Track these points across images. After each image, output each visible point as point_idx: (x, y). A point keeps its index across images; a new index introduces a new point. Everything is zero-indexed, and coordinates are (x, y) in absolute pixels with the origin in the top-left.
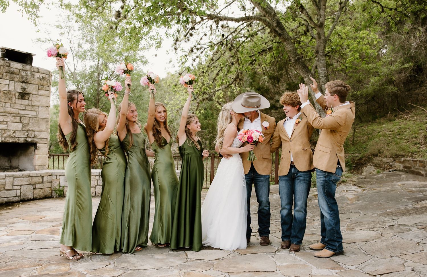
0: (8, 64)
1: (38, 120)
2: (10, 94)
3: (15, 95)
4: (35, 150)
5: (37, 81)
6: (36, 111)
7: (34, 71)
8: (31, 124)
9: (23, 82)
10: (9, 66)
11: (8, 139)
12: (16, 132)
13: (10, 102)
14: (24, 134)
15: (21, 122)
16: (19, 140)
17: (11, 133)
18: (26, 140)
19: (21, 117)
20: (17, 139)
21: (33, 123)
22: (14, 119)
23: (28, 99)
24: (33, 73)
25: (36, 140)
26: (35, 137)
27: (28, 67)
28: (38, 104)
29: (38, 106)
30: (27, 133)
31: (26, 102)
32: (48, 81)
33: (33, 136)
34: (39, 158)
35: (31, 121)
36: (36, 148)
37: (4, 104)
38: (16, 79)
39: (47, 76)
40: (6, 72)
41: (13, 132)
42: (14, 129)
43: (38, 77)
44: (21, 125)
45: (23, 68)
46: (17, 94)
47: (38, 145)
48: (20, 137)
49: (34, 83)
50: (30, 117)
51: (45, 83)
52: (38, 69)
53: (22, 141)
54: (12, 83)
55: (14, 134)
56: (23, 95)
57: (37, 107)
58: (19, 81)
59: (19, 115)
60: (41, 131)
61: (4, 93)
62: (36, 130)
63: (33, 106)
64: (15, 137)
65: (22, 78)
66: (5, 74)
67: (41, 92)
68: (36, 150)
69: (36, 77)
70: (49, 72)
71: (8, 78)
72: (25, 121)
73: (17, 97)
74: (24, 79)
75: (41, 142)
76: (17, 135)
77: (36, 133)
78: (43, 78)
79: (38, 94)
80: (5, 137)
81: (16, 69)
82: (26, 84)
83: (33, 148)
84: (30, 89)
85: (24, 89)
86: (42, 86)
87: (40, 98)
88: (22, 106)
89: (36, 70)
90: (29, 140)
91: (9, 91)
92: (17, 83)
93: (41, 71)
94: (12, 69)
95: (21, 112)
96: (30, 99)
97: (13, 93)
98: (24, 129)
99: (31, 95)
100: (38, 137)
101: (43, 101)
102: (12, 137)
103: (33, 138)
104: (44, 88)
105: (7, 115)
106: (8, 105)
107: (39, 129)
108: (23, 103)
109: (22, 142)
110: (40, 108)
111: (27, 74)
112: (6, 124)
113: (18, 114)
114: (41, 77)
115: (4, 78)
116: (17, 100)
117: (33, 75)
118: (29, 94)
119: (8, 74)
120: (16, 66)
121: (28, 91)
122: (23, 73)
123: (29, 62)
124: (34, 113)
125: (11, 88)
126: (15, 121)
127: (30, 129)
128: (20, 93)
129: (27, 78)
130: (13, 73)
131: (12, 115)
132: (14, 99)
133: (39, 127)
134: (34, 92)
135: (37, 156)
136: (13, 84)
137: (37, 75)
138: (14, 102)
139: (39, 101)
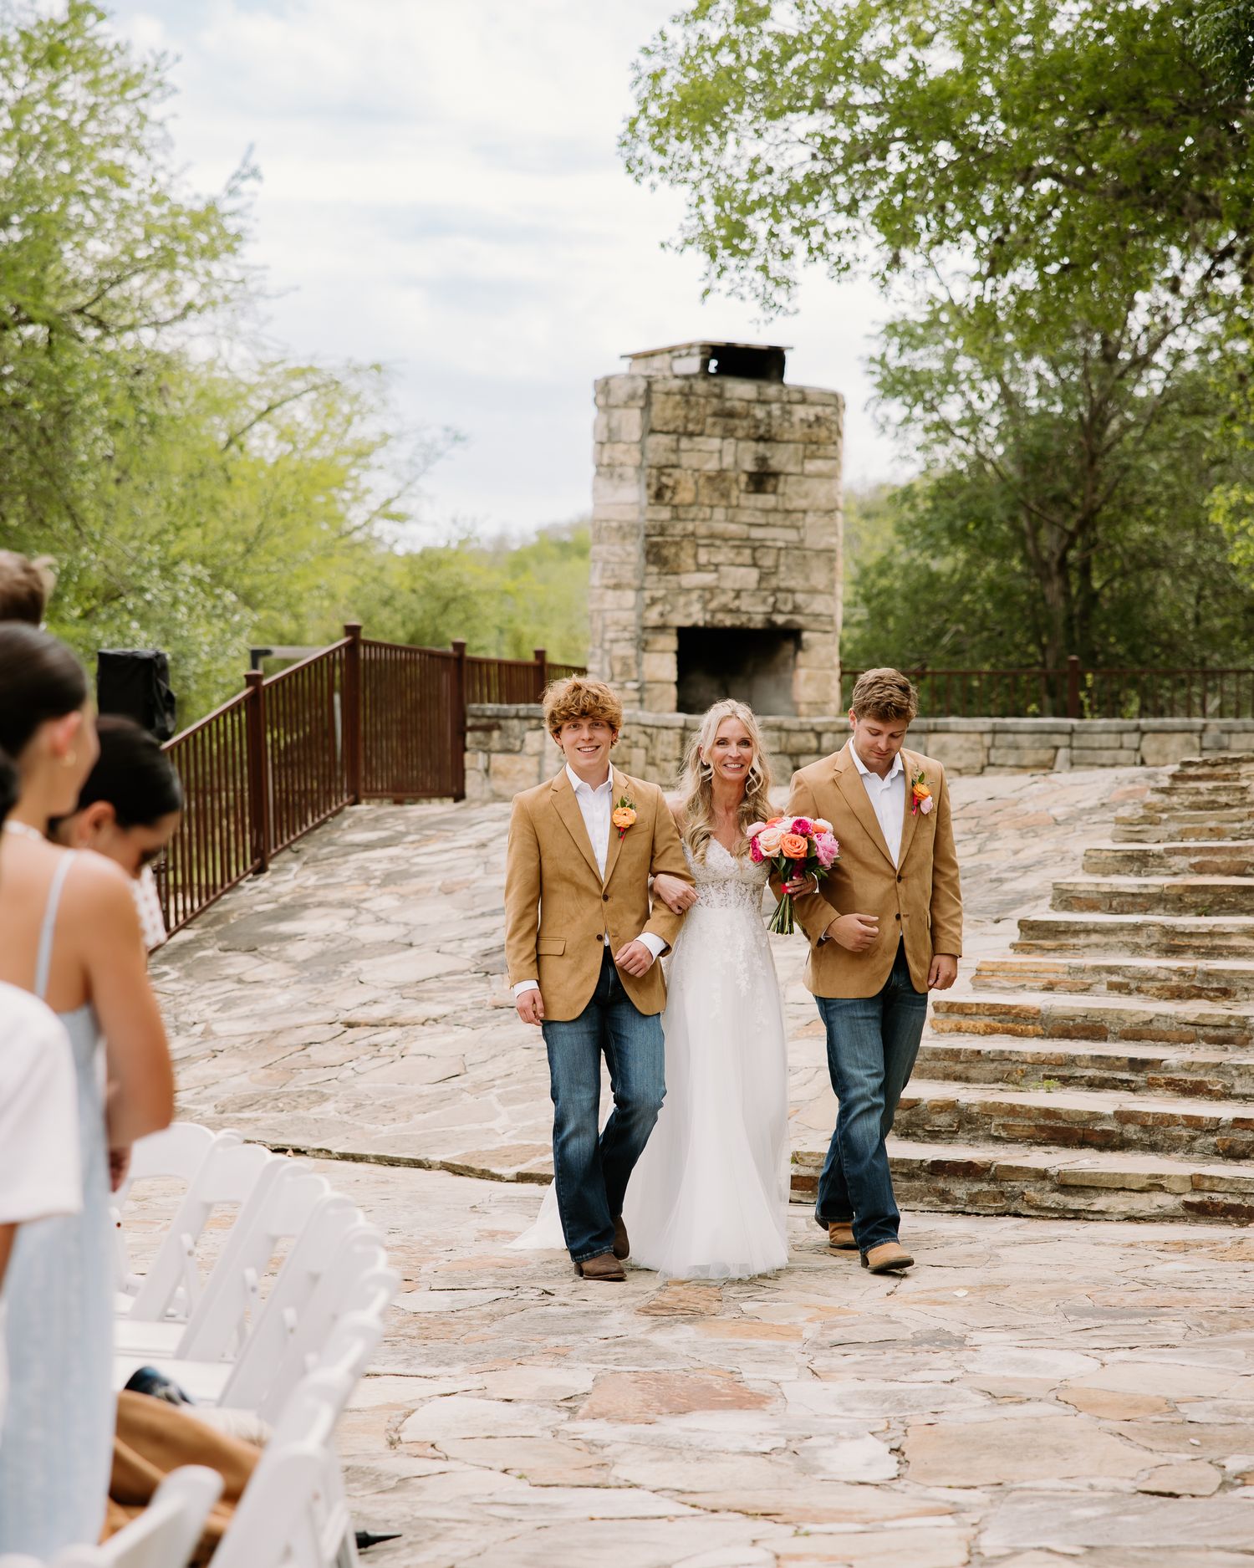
0: (717, 390)
1: (804, 557)
2: (724, 480)
3: (737, 481)
4: (795, 654)
5: (799, 432)
6: (798, 528)
7: (789, 402)
8: (782, 569)
9: (760, 439)
10: (720, 396)
11: (720, 616)
12: (743, 594)
13: (724, 503)
14: (764, 601)
15: (755, 565)
16: (750, 620)
17: (725, 599)
18: (770, 622)
19: (754, 549)
20: (744, 618)
21: (788, 568)
22: (738, 554)
23: (774, 492)
24: (788, 407)
25: (799, 619)
26: (796, 610)
27: (772, 390)
28: (801, 503)
29: (805, 512)
30: (771, 600)
31: (768, 500)
32: (834, 427)
33: (789, 607)
34: (809, 679)
35: (782, 560)
36: (799, 645)
37: (708, 511)
38: (740, 433)
39: (829, 410)
40: (715, 414)
41: (732, 594)
42: (737, 586)
43: (802, 420)
44: (754, 574)
45: (759, 394)
46: (744, 478)
47: (805, 636)
48: (755, 612)
49: (791, 437)
50: (780, 549)
51: (823, 433)
52: (801, 391)
53: (758, 622)
54: (729, 445)
55: (737, 603)
56: (762, 479)
57: (800, 515)
58: (748, 438)
59: (749, 543)
60: (813, 591)
61: (710, 479)
62: (799, 587)
63: (788, 512)
64: (737, 611)
65: (757, 427)
66: (710, 420)
67: (812, 466)
68: (800, 655)
69: (795, 419)
70: (835, 396)
71: (718, 430)
72: (768, 561)
73: (743, 486)
74: (762, 430)
75: (814, 626)
76: (745, 603)
77: (800, 598)
78: (818, 419)
79: (802, 474)
80: (714, 612)
81: (741, 400)
82: (769, 445)
83: (789, 647)
84: (781, 458)
85: (762, 460)
86: (814, 447)
87: (810, 484)
88: (758, 514)
89: (796, 397)
90: (780, 619)
91: (721, 472)
92: (742, 445)
93: (811, 398)
94: (728, 404)
95: (757, 533)
96: (781, 488)
97: (732, 475)
98: (764, 585)
99: (782, 478)
100: (807, 611)
101: (819, 492)
102: (730, 611)
103: (791, 613)
104: (821, 452)
105: (718, 542)
106: (719, 513)
107: (806, 586)
108: (760, 505)
109: (759, 626)
110: (810, 518)
111: (769, 414)
112: (716, 571)
113: (748, 539)
114: (812, 418)
115: (708, 431)
116: (743, 496)
117: (787, 413)
118: (776, 475)
119: (721, 420)
120: (741, 390)
121: (775, 464)
122: (759, 412)
123: (775, 373)
124: (791, 535)
125: (728, 461)
126: (739, 560)
127: (783, 585)
128: (751, 475)
129: (769, 425)
130: (731, 414)
131: (731, 543)
132: (734, 493)
133: (807, 578)
134: (791, 468)
135: (802, 674)
136: (733, 448)
137: (800, 412)
138: (734, 502)
139: (806, 495)
